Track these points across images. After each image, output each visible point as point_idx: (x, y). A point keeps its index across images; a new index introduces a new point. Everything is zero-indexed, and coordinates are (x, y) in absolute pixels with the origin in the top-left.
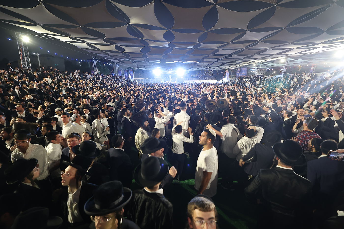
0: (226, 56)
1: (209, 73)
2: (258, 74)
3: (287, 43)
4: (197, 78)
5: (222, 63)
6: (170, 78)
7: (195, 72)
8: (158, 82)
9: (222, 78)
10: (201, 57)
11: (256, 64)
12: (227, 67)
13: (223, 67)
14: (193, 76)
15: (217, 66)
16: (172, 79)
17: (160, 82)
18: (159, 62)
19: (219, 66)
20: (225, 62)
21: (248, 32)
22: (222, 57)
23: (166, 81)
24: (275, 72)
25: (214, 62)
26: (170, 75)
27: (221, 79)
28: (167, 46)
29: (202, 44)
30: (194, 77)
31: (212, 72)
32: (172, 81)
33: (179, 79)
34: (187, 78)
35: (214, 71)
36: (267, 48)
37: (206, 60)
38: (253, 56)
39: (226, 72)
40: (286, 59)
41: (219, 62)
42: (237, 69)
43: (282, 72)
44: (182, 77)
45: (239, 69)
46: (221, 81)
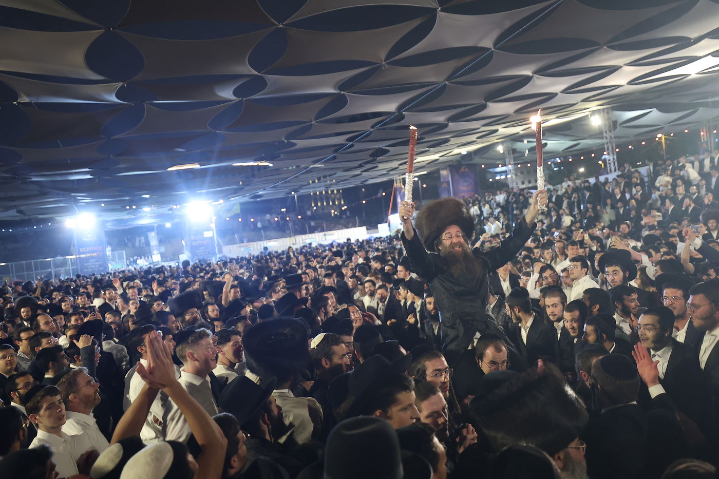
0: (383, 120)
1: (328, 203)
2: (523, 183)
3: (590, 46)
4: (282, 230)
5: (370, 152)
6: (154, 242)
7: (264, 207)
8: (93, 268)
9: (387, 216)
10: (280, 135)
11: (505, 145)
12: (395, 164)
13: (381, 166)
14: (259, 225)
15: (358, 163)
16: (163, 249)
17: (106, 267)
18: (89, 177)
19: (360, 166)
20: (382, 145)
21: (442, 16)
22: (366, 125)
23: (135, 262)
24: (582, 170)
25: (338, 148)
26: (149, 228)
27: (384, 220)
28: (114, 99)
29: (270, 78)
30: (264, 228)
31: (339, 200)
32: (163, 256)
33: (194, 244)
34: (233, 234)
35: (348, 194)
36: (527, 72)
37: (301, 143)
38: (484, 107)
39: (396, 189)
40: (608, 113)
41: (358, 146)
42: (438, 171)
43: (605, 165)
44: (208, 234)
45: (444, 173)
46: (383, 231)
